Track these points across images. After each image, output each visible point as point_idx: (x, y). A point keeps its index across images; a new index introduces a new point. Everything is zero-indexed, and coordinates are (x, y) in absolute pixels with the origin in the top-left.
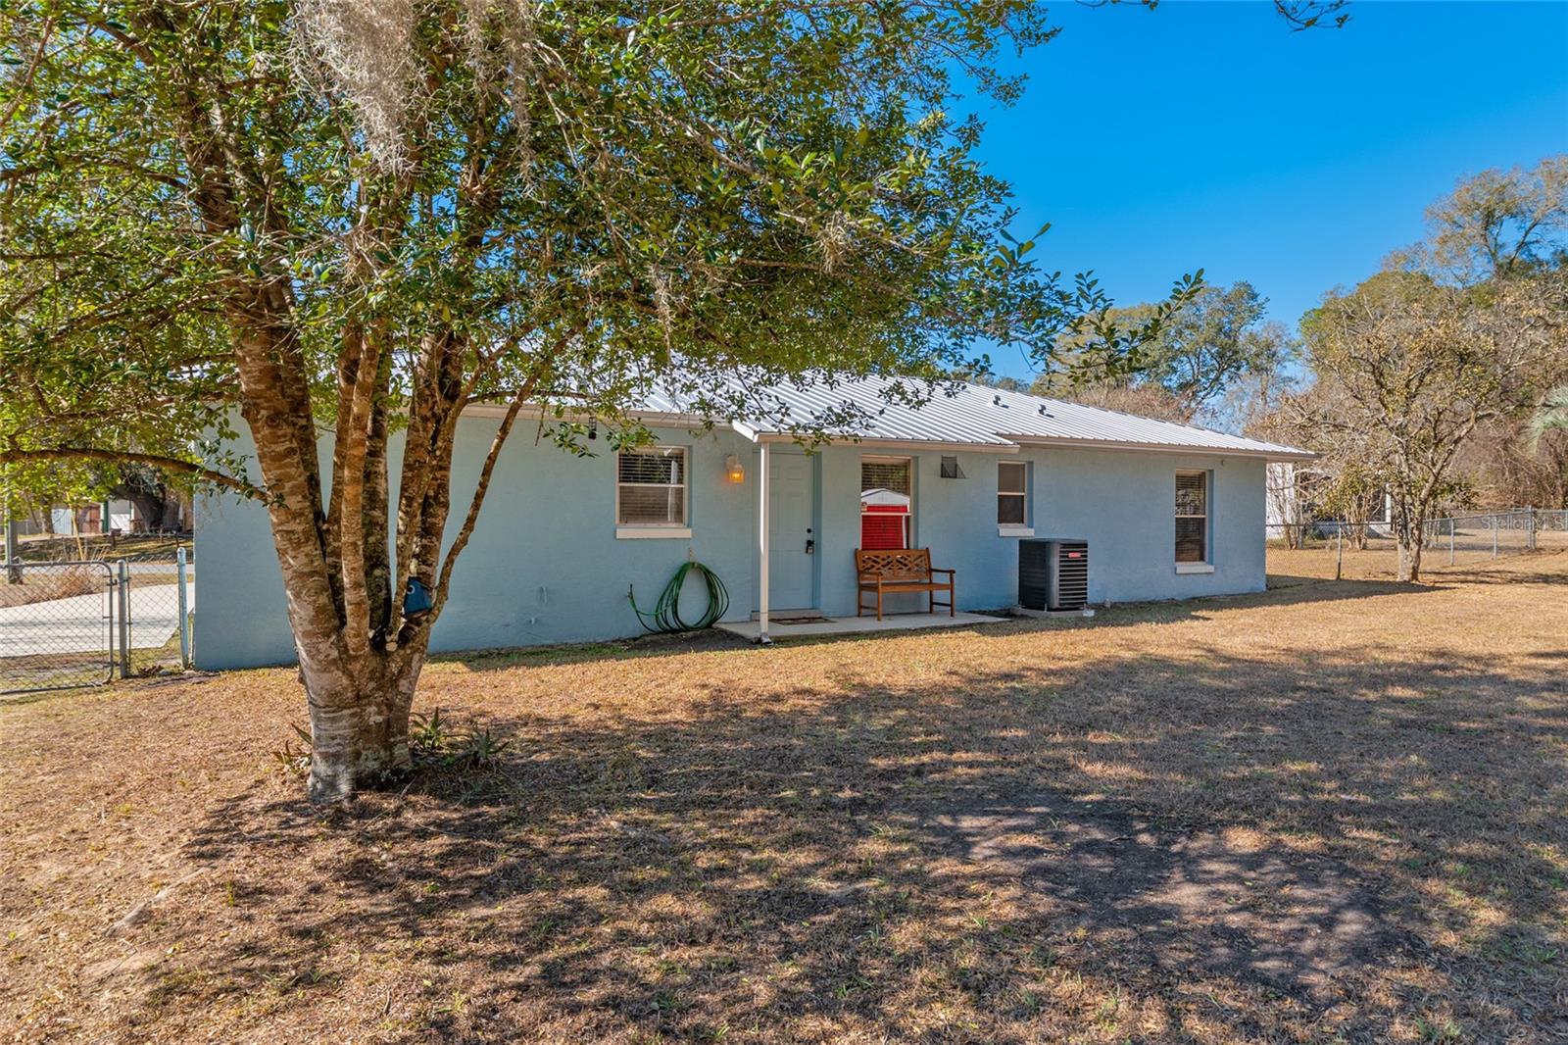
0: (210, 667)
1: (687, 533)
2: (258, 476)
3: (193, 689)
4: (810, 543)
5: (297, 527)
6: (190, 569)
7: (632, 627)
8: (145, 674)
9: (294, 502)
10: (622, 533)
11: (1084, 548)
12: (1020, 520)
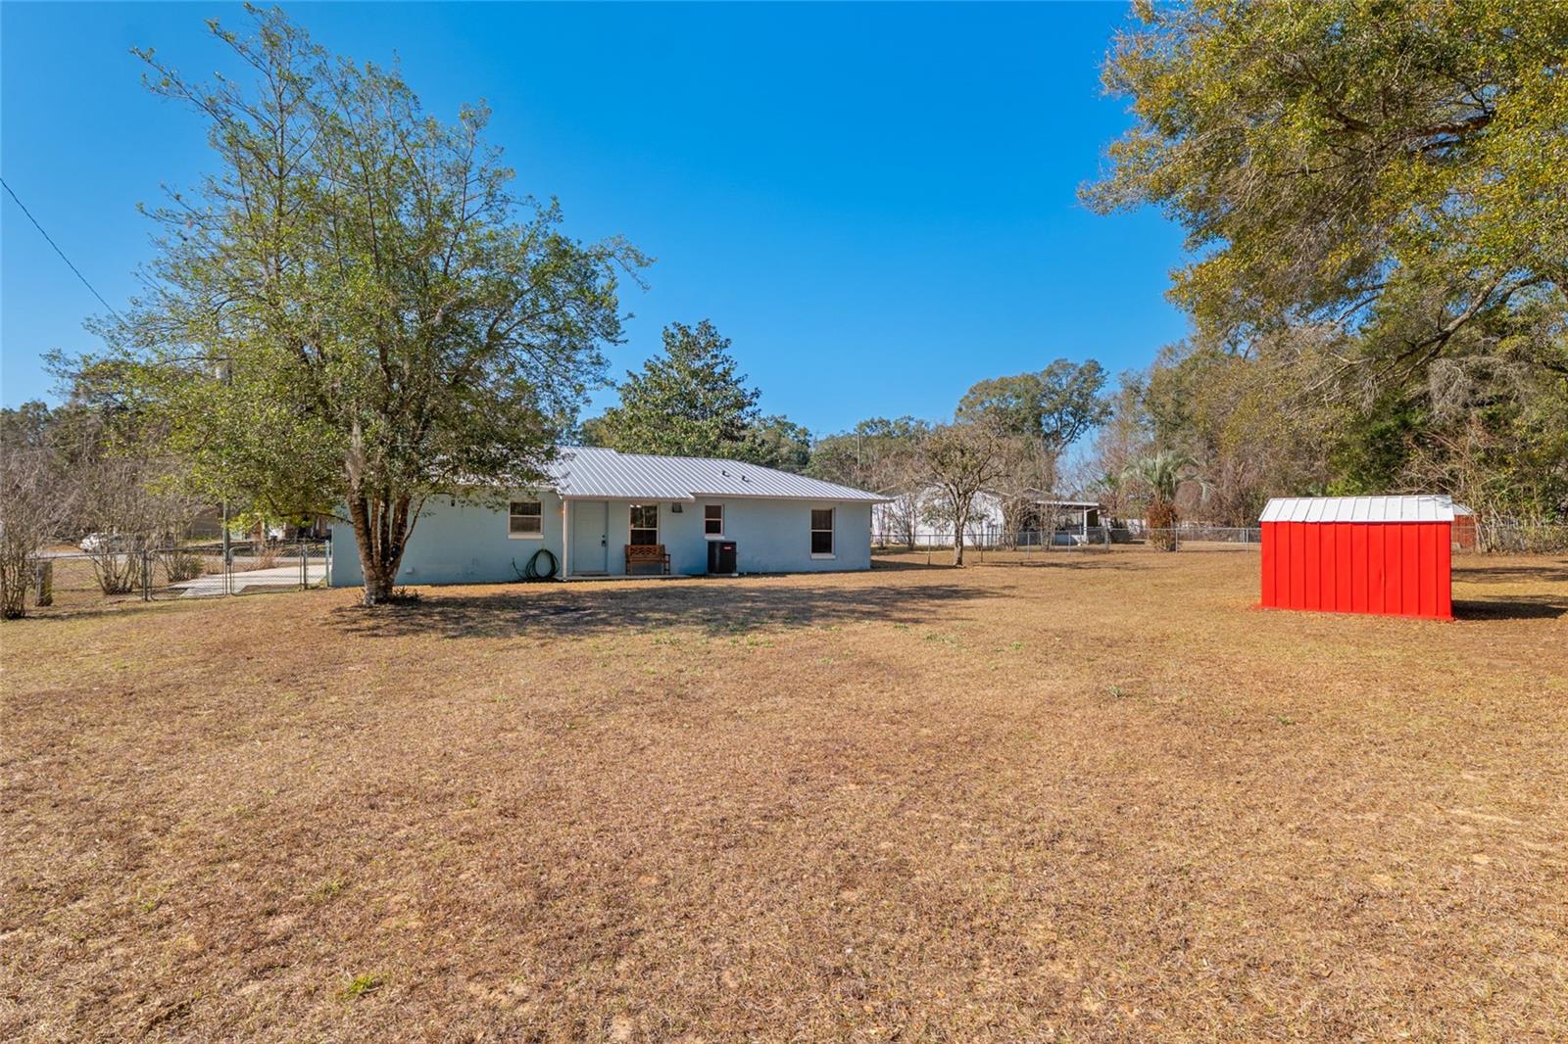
0: (336, 586)
1: (542, 537)
2: (351, 518)
3: (330, 591)
4: (604, 542)
5: (361, 532)
6: (331, 560)
7: (515, 576)
8: (313, 588)
9: (360, 526)
10: (510, 537)
11: (733, 544)
12: (719, 532)
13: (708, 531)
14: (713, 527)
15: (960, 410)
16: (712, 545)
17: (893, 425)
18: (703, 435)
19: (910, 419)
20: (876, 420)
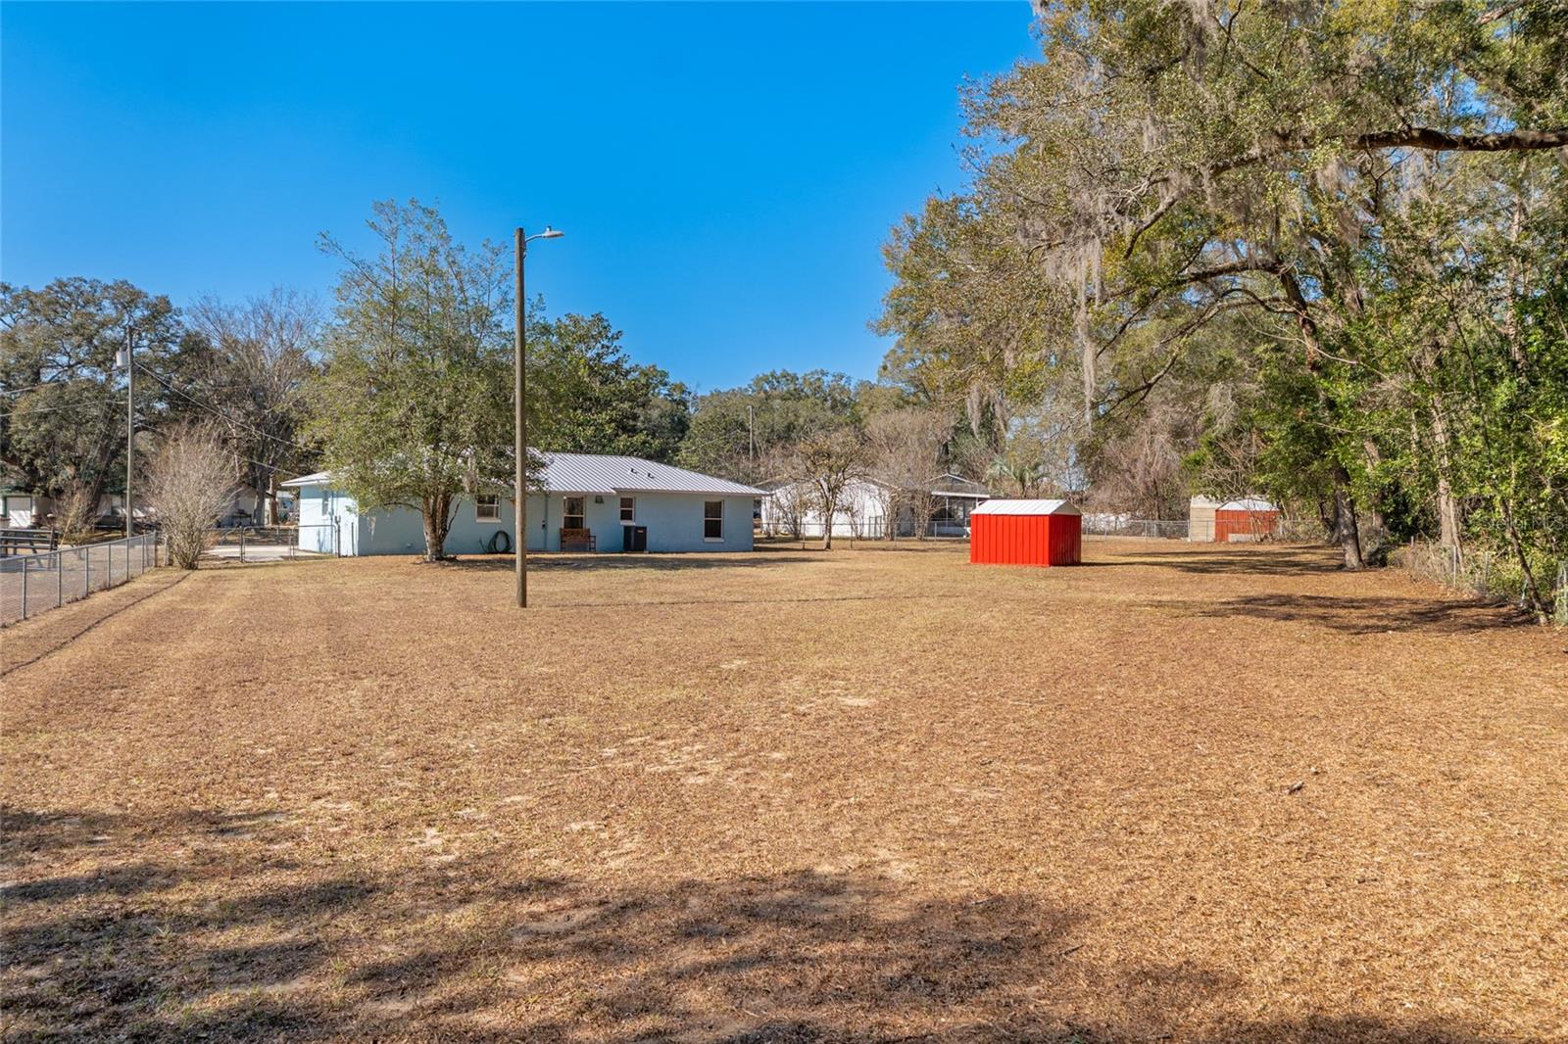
1: (500, 521)
4: (544, 526)
7: (481, 550)
10: (477, 520)
11: (644, 529)
12: (630, 519)
13: (623, 518)
14: (626, 515)
15: (885, 368)
16: (627, 529)
17: (801, 381)
18: (599, 428)
19: (824, 374)
20: (778, 373)
